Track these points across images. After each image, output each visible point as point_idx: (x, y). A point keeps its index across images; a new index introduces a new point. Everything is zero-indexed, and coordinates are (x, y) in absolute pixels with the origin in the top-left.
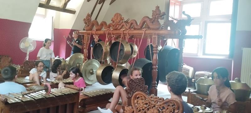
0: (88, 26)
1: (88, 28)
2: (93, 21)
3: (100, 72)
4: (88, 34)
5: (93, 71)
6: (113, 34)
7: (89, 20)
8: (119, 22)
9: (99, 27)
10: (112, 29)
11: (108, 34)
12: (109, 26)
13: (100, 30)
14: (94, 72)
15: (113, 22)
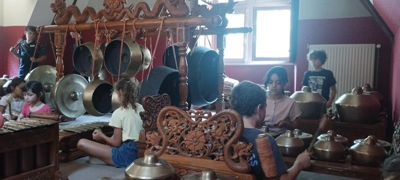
0: (61, 16)
1: (61, 20)
2: (69, 7)
3: (89, 95)
4: (62, 31)
5: (76, 95)
6: (108, 29)
7: (62, 6)
8: (117, 7)
9: (81, 16)
10: (105, 20)
11: (99, 29)
12: (101, 15)
13: (84, 22)
14: (78, 97)
15: (107, 7)
